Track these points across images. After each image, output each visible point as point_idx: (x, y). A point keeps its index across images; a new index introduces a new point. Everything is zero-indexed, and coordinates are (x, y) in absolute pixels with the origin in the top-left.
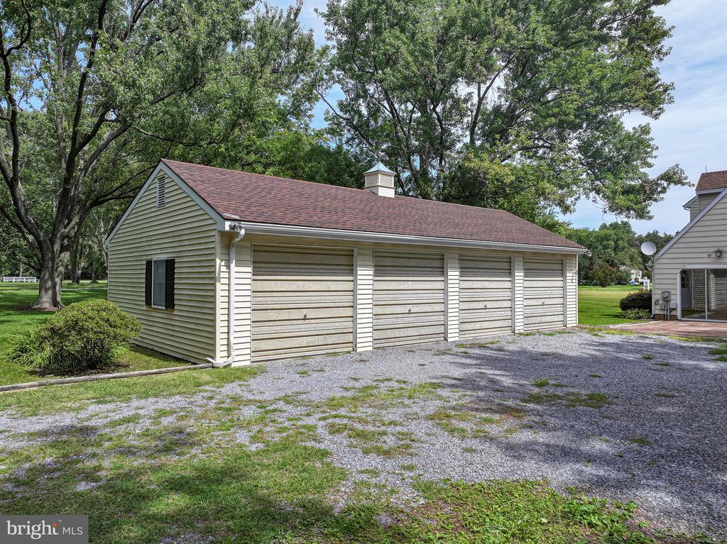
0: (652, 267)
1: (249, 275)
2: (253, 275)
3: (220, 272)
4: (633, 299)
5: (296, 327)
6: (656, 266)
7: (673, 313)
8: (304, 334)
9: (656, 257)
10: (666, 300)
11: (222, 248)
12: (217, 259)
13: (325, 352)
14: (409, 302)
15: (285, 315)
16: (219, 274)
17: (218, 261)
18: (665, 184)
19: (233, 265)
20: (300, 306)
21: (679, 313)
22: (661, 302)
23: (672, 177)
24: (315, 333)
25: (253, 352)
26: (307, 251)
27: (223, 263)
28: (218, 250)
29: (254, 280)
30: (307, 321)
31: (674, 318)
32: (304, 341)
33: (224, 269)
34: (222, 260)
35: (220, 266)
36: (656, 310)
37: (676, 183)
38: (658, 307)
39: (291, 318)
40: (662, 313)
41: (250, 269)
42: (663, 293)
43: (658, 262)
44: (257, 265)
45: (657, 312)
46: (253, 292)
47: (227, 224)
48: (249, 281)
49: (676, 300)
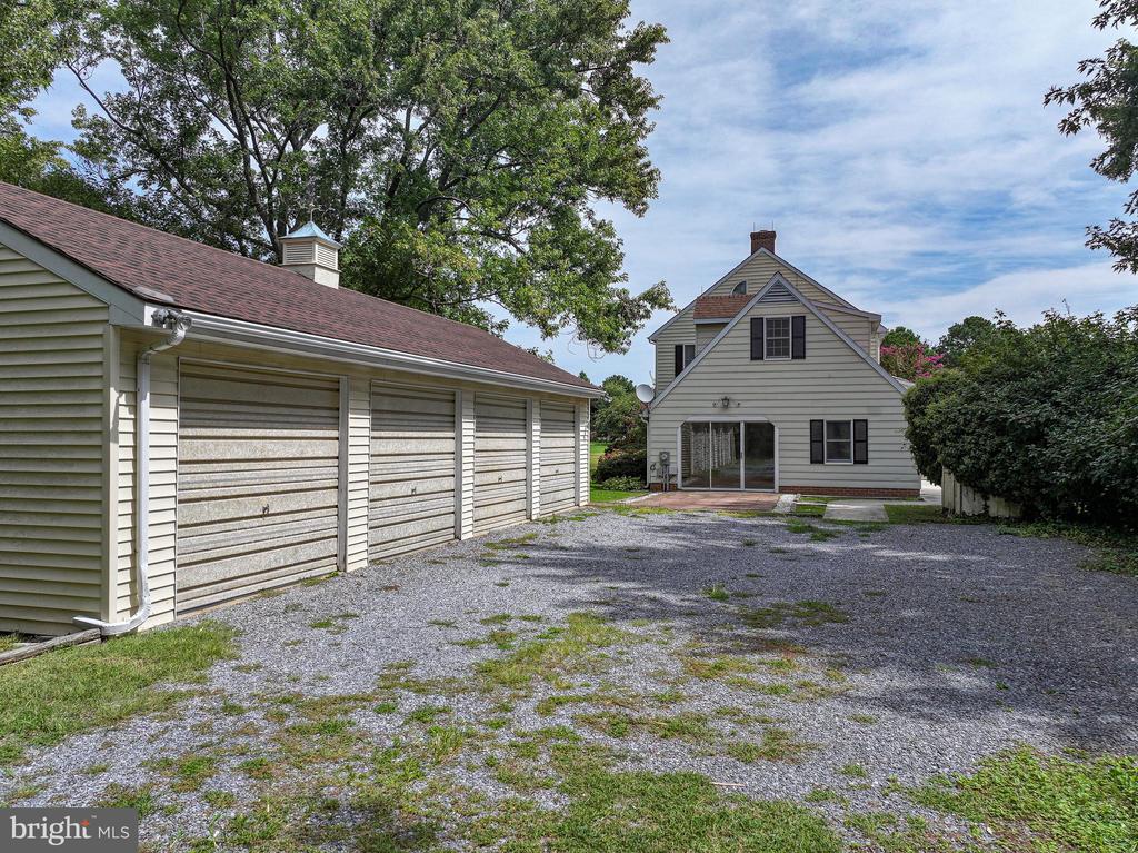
0: (648, 419)
1: (173, 427)
2: (181, 427)
3: (117, 419)
4: (618, 464)
5: (250, 532)
6: (652, 418)
7: (672, 481)
8: (263, 545)
9: (653, 405)
10: (665, 463)
11: (121, 364)
12: (112, 389)
13: (296, 577)
14: (412, 475)
15: (231, 509)
16: (116, 424)
17: (114, 394)
18: (649, 306)
19: (145, 404)
20: (256, 489)
21: (679, 481)
22: (658, 466)
23: (656, 298)
24: (280, 542)
25: (179, 591)
26: (270, 379)
27: (123, 400)
28: (115, 371)
29: (182, 437)
30: (268, 520)
31: (674, 488)
32: (264, 560)
33: (124, 412)
34: (121, 392)
35: (118, 405)
36: (652, 477)
37: (661, 306)
38: (654, 473)
39: (241, 515)
40: (659, 481)
41: (173, 414)
42: (661, 453)
43: (656, 411)
44: (189, 405)
45: (653, 480)
46: (181, 462)
47: (149, 311)
48: (172, 440)
49: (676, 465)
